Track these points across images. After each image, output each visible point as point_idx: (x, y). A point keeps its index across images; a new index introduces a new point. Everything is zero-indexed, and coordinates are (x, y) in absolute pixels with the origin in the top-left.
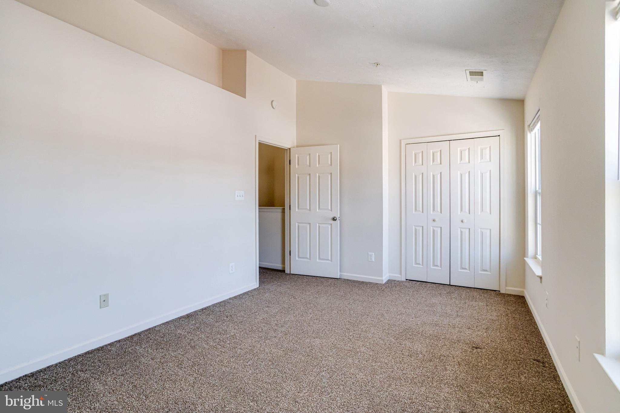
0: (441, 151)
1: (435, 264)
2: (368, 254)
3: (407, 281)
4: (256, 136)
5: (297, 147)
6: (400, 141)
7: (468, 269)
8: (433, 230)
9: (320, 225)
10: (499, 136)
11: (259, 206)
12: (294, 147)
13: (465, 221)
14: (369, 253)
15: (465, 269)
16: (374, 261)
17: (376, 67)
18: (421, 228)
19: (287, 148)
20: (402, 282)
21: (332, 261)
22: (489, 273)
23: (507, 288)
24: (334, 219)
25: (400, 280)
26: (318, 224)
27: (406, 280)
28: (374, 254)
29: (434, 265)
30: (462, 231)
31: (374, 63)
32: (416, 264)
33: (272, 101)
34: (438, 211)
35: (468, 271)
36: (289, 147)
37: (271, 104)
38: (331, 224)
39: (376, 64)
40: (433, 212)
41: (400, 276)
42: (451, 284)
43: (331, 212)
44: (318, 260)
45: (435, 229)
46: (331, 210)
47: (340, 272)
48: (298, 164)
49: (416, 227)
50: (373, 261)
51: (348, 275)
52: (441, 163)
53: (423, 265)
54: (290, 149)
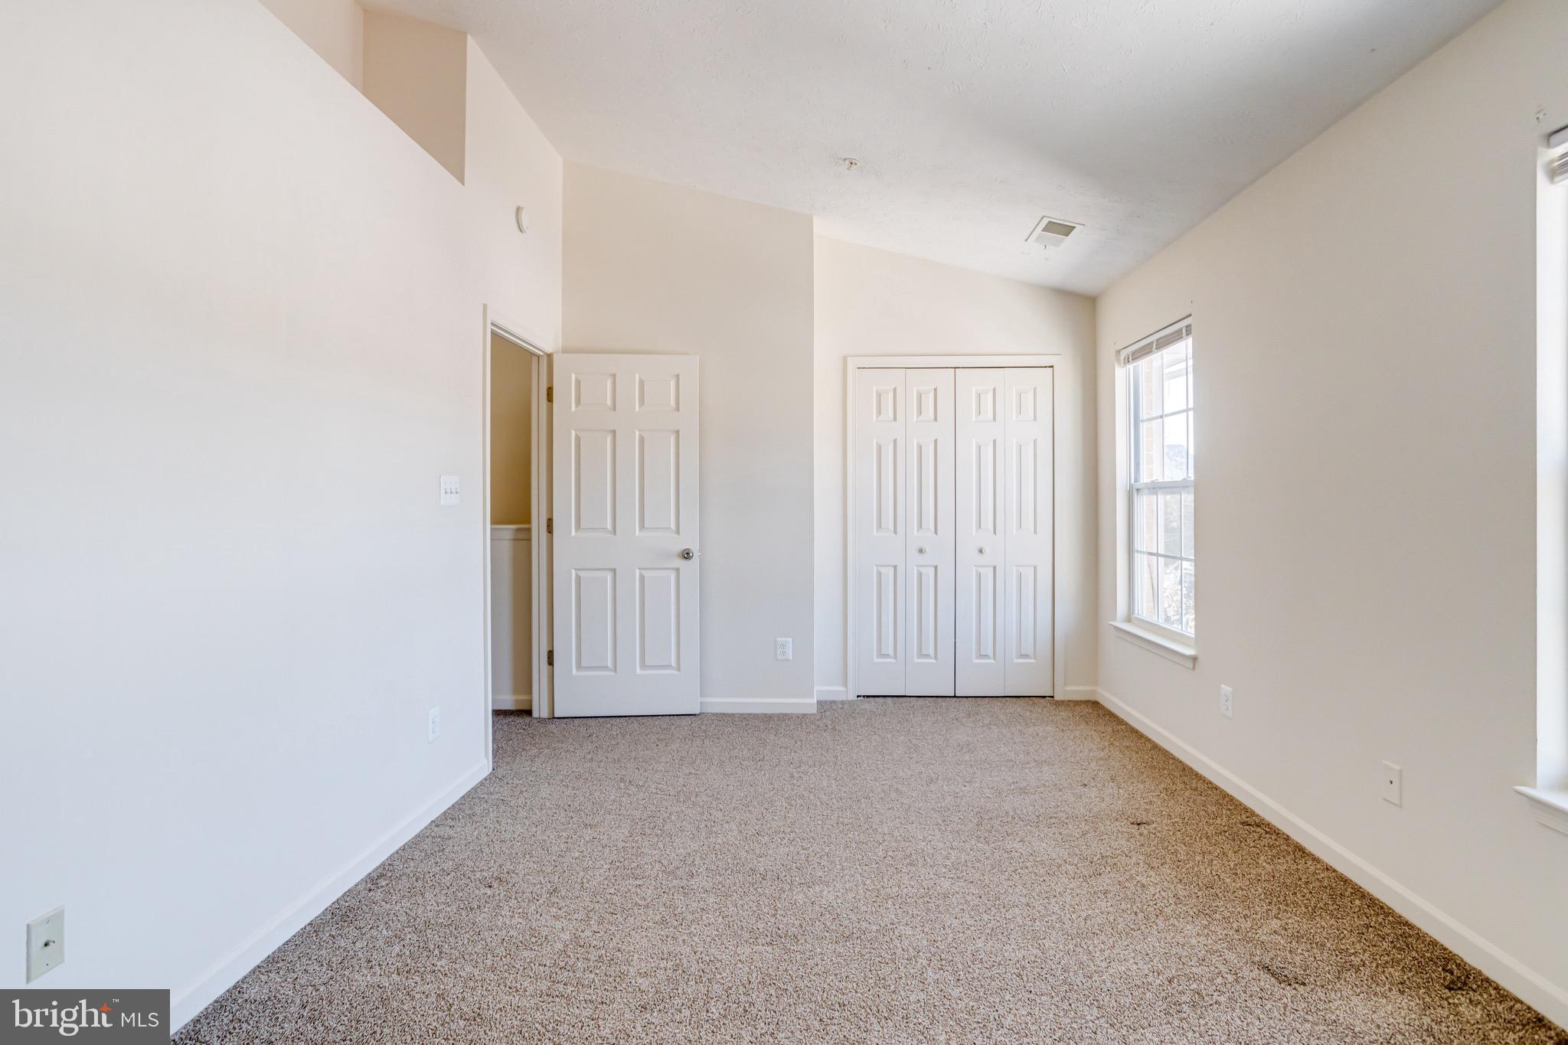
0: (935, 389)
1: (923, 653)
2: (776, 641)
3: (859, 698)
4: (485, 306)
5: (565, 351)
6: (845, 359)
7: (992, 656)
8: (918, 574)
9: (646, 573)
10: (1052, 367)
11: (493, 522)
12: (557, 352)
13: (987, 550)
14: (779, 639)
15: (986, 656)
16: (791, 658)
17: (849, 169)
18: (892, 569)
19: (542, 354)
20: (850, 703)
21: (679, 670)
22: (1033, 661)
23: (1069, 688)
24: (686, 555)
25: (844, 698)
26: (637, 571)
27: (858, 696)
28: (791, 640)
29: (921, 655)
30: (980, 574)
31: (845, 159)
32: (881, 655)
33: (518, 210)
34: (928, 529)
35: (993, 661)
36: (549, 350)
37: (514, 215)
38: (678, 570)
39: (847, 162)
40: (918, 531)
41: (843, 689)
42: (957, 695)
43: (676, 535)
44: (638, 671)
45: (923, 571)
46: (678, 532)
47: (701, 695)
48: (578, 402)
49: (880, 569)
50: (788, 660)
51: (722, 702)
52: (936, 419)
53: (895, 657)
54: (550, 356)
